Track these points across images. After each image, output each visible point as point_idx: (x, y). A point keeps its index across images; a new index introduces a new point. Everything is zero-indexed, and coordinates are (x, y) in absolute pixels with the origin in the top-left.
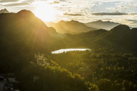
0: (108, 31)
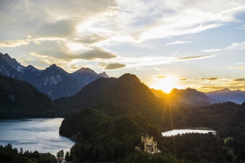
0: (238, 104)
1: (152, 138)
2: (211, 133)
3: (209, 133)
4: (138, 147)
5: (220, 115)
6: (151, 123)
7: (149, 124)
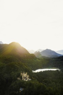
1: (26, 73)
3: (57, 70)
4: (19, 78)
6: (26, 66)
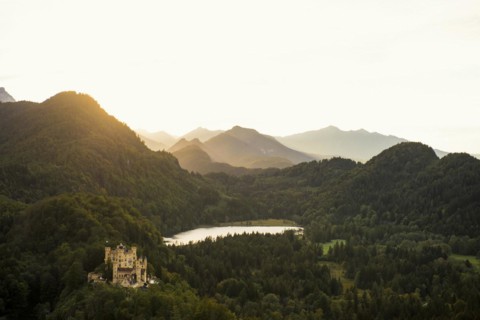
1: (134, 250)
2: (292, 232)
3: (286, 232)
4: (96, 273)
5: (315, 190)
6: (132, 214)
7: (129, 217)
